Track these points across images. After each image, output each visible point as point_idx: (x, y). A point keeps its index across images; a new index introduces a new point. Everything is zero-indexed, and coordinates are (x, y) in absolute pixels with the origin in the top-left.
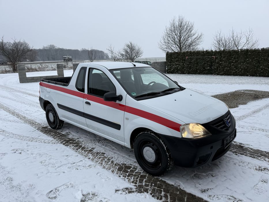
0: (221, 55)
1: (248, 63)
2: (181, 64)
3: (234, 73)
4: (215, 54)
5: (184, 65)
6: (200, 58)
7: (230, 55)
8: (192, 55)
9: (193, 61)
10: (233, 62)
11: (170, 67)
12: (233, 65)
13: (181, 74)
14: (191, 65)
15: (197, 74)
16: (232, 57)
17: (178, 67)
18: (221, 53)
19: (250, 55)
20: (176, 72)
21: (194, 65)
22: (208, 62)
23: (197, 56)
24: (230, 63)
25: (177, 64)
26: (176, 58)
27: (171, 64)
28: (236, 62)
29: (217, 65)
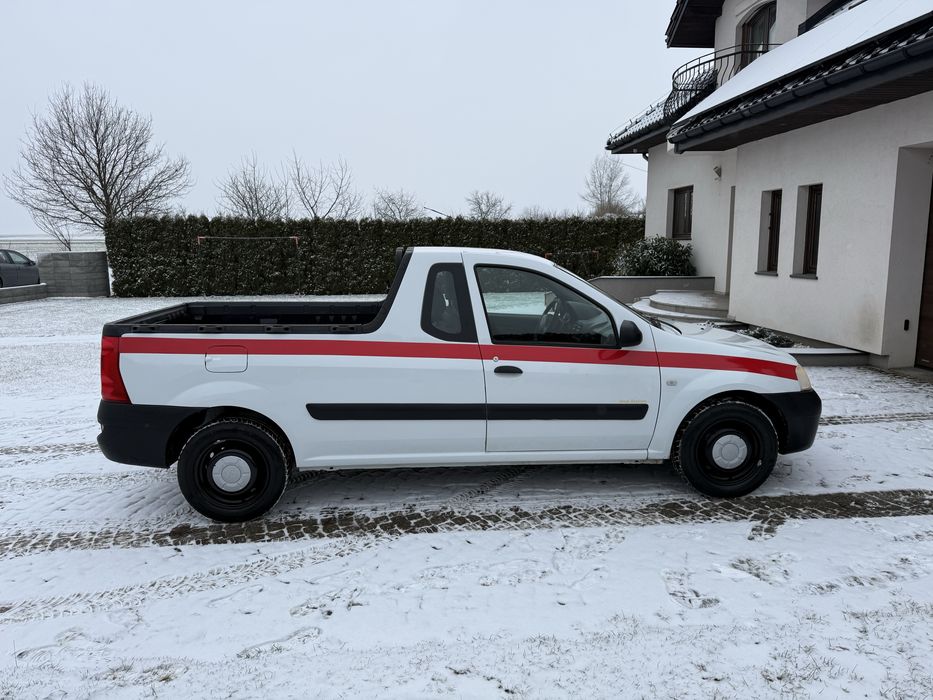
0: (309, 234)
1: (386, 259)
2: (175, 261)
3: (354, 285)
4: (292, 229)
5: (184, 263)
6: (243, 242)
7: (338, 236)
8: (214, 230)
9: (219, 251)
10: (347, 256)
11: (131, 274)
12: (349, 264)
13: (179, 296)
14: (213, 264)
15: (239, 294)
16: (343, 242)
17: (162, 272)
18: (309, 229)
19: (387, 235)
20: (156, 290)
21: (224, 266)
22: (270, 253)
23: (232, 234)
24: (339, 258)
25: (158, 263)
26: (148, 241)
27: (133, 263)
28: (355, 255)
29: (302, 265)
